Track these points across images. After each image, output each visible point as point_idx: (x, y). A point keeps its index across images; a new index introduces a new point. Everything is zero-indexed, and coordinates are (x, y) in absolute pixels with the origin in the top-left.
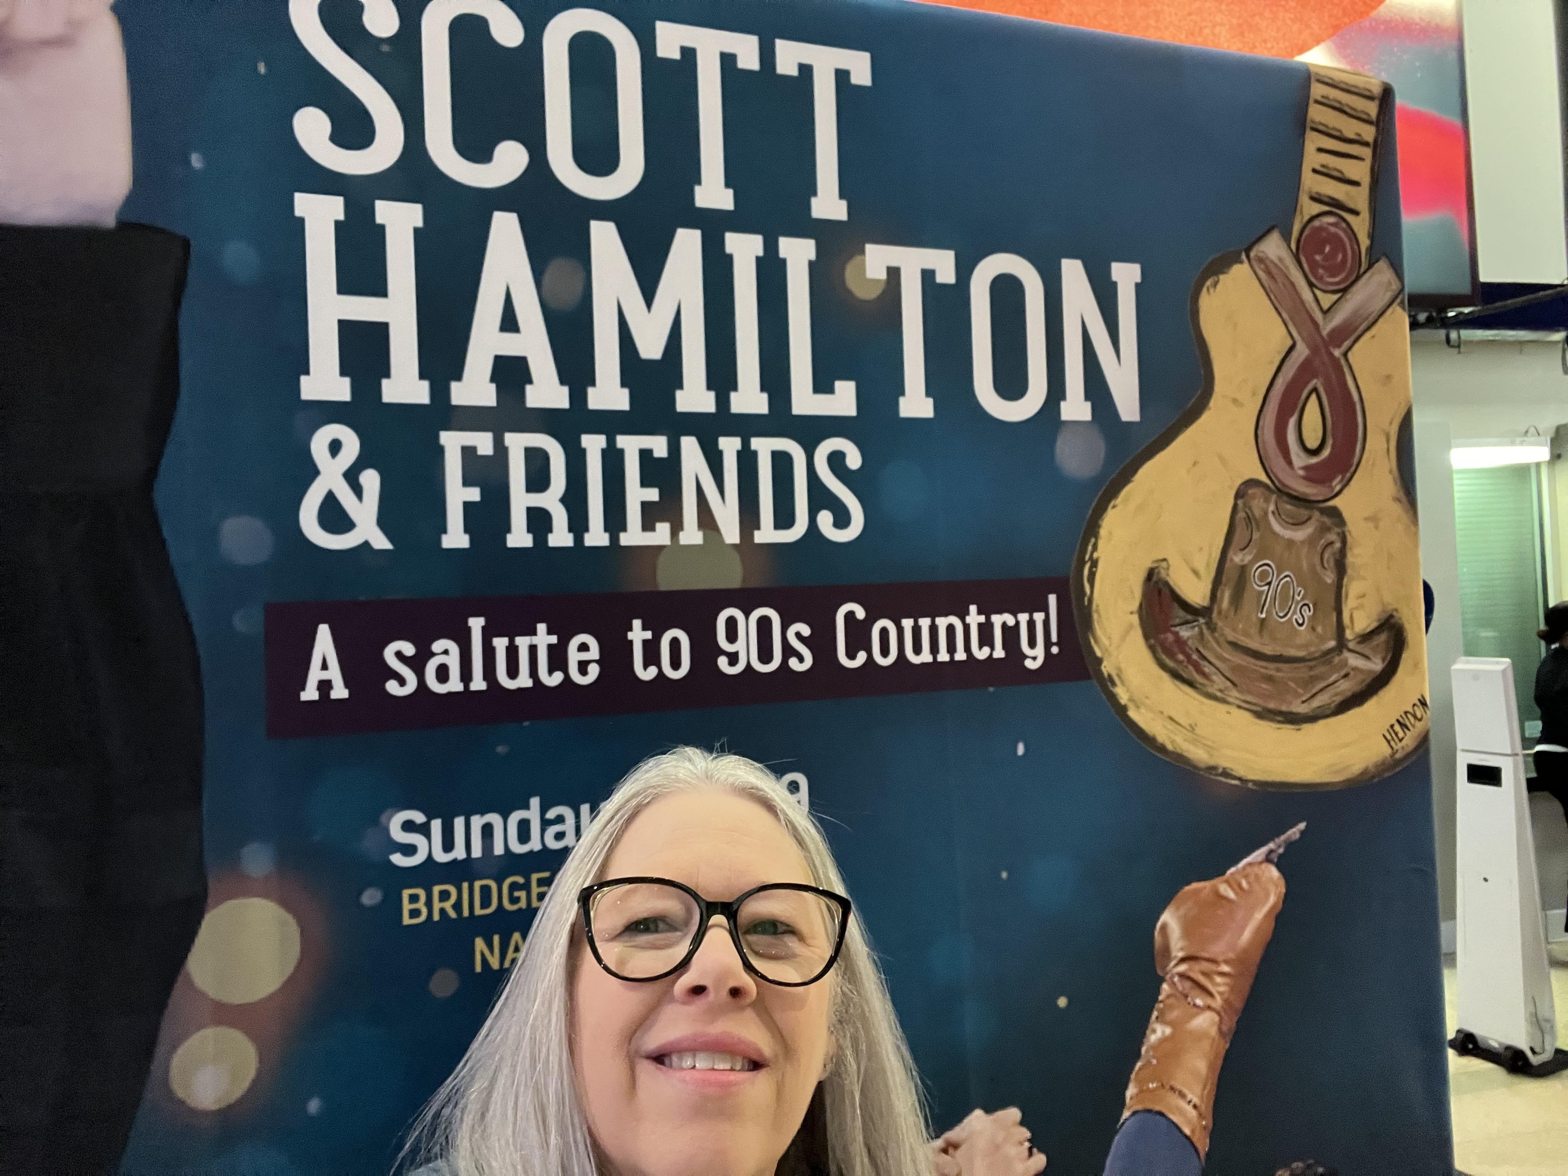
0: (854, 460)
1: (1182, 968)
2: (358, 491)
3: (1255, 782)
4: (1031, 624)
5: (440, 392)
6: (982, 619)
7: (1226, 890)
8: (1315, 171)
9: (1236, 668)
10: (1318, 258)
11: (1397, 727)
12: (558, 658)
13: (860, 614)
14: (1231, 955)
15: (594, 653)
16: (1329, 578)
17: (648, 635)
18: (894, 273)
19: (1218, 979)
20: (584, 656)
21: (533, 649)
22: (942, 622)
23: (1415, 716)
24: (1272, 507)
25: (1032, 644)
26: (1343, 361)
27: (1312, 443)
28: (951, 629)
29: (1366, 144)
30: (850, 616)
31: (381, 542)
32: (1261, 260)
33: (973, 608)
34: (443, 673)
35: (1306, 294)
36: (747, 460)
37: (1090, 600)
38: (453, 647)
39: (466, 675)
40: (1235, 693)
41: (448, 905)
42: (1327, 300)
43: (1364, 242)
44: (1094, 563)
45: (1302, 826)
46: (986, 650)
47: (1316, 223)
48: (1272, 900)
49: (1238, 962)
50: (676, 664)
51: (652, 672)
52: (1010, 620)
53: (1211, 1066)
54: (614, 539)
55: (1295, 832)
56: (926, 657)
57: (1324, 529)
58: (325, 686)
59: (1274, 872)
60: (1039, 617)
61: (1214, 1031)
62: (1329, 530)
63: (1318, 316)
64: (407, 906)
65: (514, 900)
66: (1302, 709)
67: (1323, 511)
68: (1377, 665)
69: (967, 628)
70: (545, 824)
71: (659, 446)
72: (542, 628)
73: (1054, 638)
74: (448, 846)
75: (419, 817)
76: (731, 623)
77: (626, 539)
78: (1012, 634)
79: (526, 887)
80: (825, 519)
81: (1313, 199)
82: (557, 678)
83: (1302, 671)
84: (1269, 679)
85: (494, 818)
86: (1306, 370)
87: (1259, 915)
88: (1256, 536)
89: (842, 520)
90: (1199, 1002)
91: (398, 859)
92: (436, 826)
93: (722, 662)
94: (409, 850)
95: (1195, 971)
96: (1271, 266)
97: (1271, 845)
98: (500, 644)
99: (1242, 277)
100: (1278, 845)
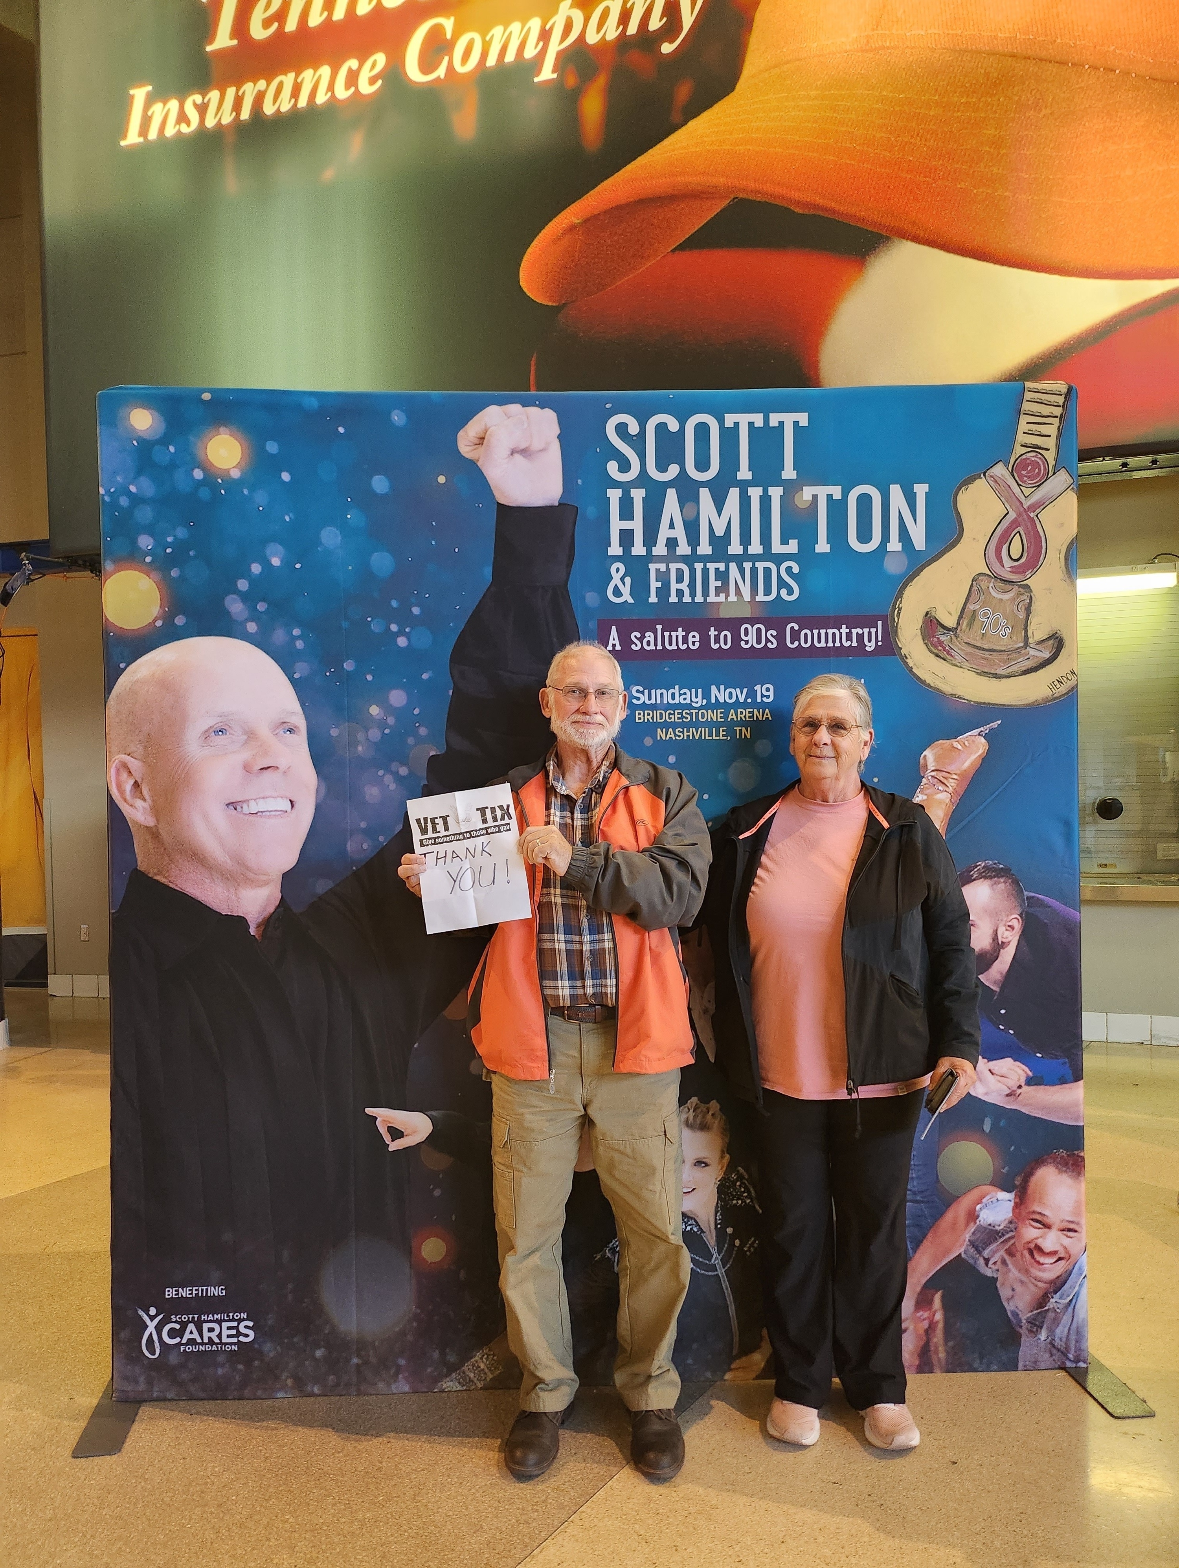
0: (796, 569)
1: (933, 774)
2: (624, 584)
3: (975, 702)
4: (870, 633)
5: (649, 551)
6: (848, 630)
7: (956, 744)
8: (1024, 433)
9: (967, 654)
10: (1024, 472)
11: (1056, 683)
12: (685, 640)
13: (796, 627)
14: (958, 772)
15: (697, 638)
16: (1022, 615)
17: (716, 633)
18: (815, 497)
19: (951, 780)
20: (694, 639)
21: (677, 636)
22: (830, 631)
23: (1068, 679)
24: (992, 585)
25: (870, 641)
26: (1036, 518)
27: (1015, 555)
28: (834, 634)
29: (1056, 417)
30: (792, 628)
31: (631, 600)
32: (991, 476)
33: (844, 626)
34: (648, 643)
35: (1016, 489)
36: (754, 570)
37: (897, 624)
38: (652, 635)
39: (656, 644)
40: (967, 664)
41: (649, 717)
42: (1027, 492)
43: (1052, 463)
44: (900, 609)
45: (999, 722)
46: (849, 643)
47: (1024, 457)
48: (981, 752)
49: (962, 775)
50: (726, 644)
51: (717, 646)
52: (860, 631)
53: (946, 815)
54: (705, 599)
55: (995, 725)
56: (823, 644)
57: (1019, 594)
58: (614, 646)
59: (983, 740)
60: (873, 630)
61: (948, 801)
62: (1023, 594)
63: (1022, 499)
64: (637, 716)
65: (670, 718)
66: (1003, 672)
67: (1019, 586)
68: (1047, 655)
69: (841, 634)
70: (680, 695)
71: (722, 566)
72: (680, 629)
73: (880, 639)
74: (650, 699)
75: (641, 689)
76: (746, 629)
77: (709, 599)
78: (860, 637)
79: (674, 714)
80: (784, 592)
81: (1022, 446)
82: (685, 646)
83: (1004, 656)
84: (986, 659)
85: (664, 691)
86: (1015, 524)
87: (974, 757)
88: (982, 597)
89: (790, 592)
90: (940, 788)
92: (646, 691)
93: (743, 643)
94: (638, 699)
95: (940, 776)
96: (997, 479)
97: (982, 729)
98: (667, 634)
99: (981, 484)
100: (985, 729)
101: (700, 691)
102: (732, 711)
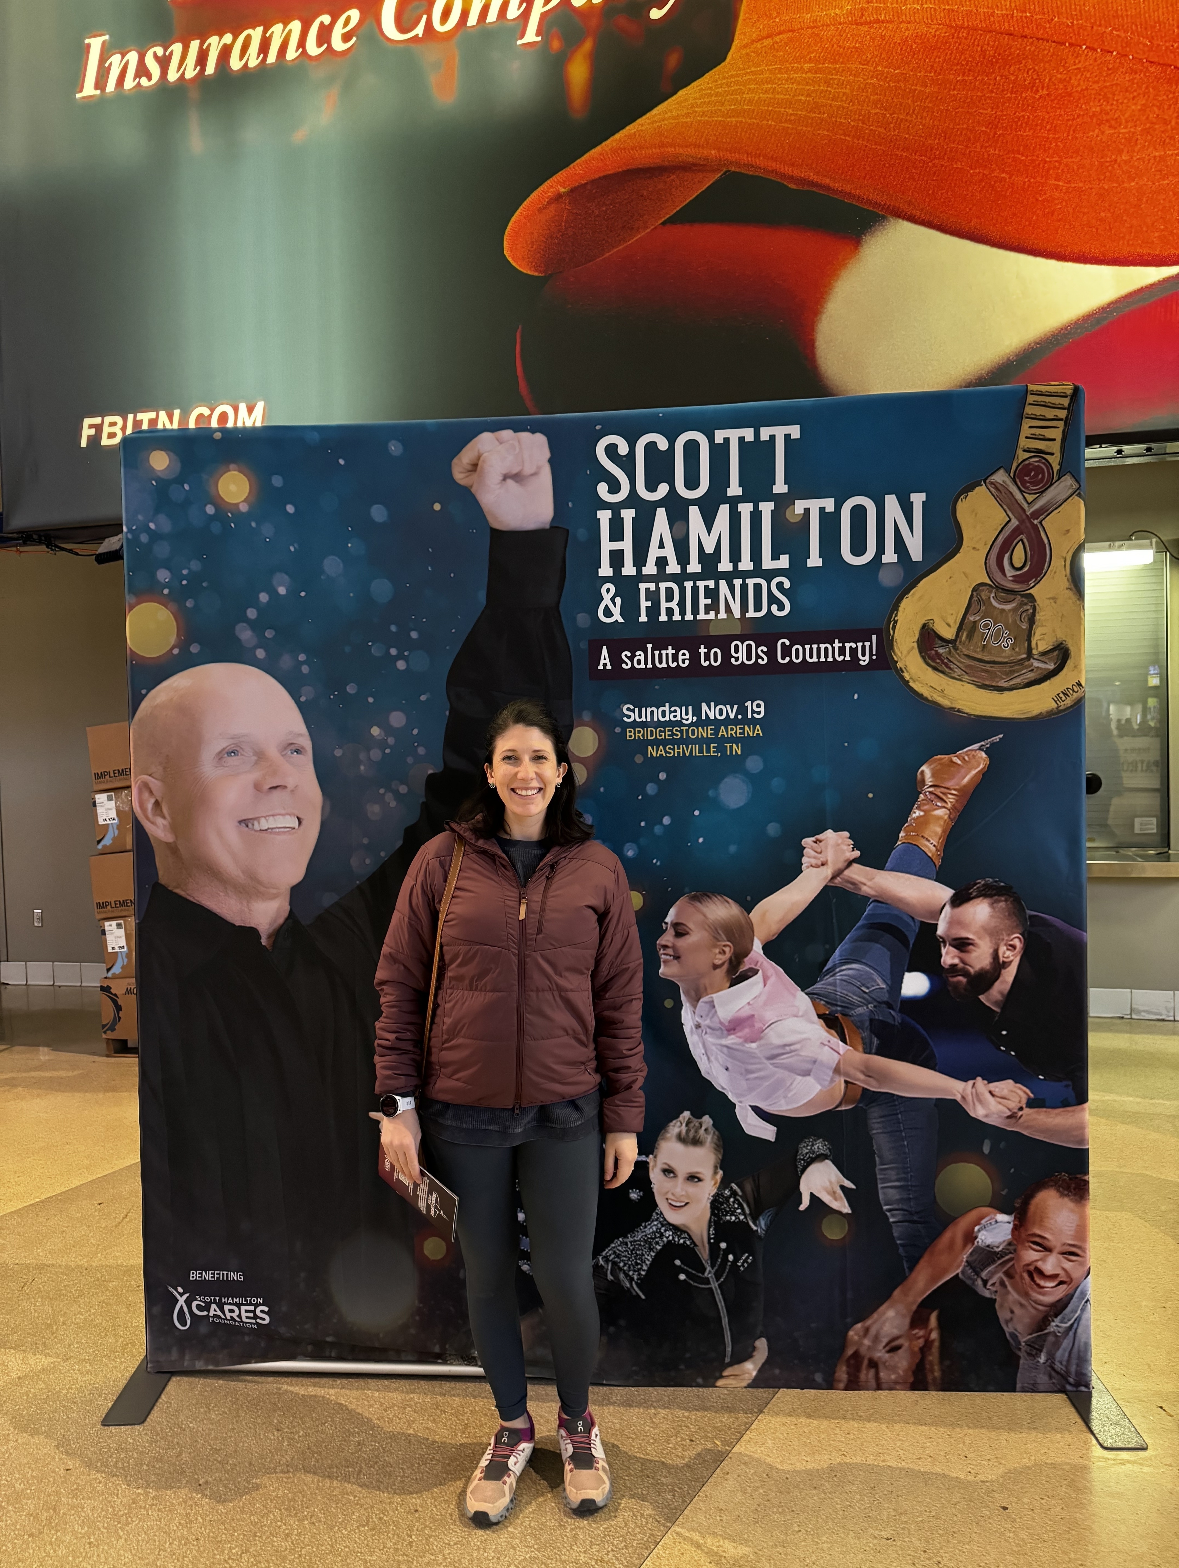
0: (787, 584)
1: (931, 789)
2: (614, 604)
3: (975, 716)
4: (864, 647)
5: (639, 571)
6: (841, 645)
7: (955, 759)
8: (1027, 437)
9: (967, 666)
10: (1027, 478)
11: (1061, 695)
12: (675, 658)
13: (787, 643)
14: (957, 787)
15: (687, 656)
16: (1025, 626)
17: (706, 650)
18: (807, 511)
19: (950, 796)
20: (684, 657)
21: (667, 655)
22: (822, 646)
23: (1073, 691)
24: (993, 595)
25: (863, 655)
26: (1039, 526)
27: (1018, 564)
28: (826, 649)
29: (1061, 420)
30: (783, 644)
31: (621, 620)
32: (992, 483)
33: (837, 641)
34: (639, 662)
35: (1018, 496)
36: (744, 587)
37: (893, 637)
38: (642, 654)
39: (646, 663)
40: (966, 677)
41: (640, 735)
42: (1030, 498)
43: (1056, 467)
44: (896, 622)
45: (1001, 736)
46: (842, 658)
47: (1027, 462)
48: (981, 766)
49: (962, 790)
50: (716, 661)
51: (707, 663)
52: (854, 645)
53: (944, 831)
54: (695, 617)
55: (996, 739)
56: (815, 659)
57: (1022, 604)
58: (605, 665)
59: (984, 755)
60: (867, 644)
61: (946, 817)
62: (1026, 604)
63: (1025, 506)
64: (628, 734)
65: (661, 736)
66: (1005, 685)
67: (1022, 596)
68: (1051, 666)
69: (833, 648)
70: (670, 712)
71: (711, 584)
72: (670, 648)
73: (874, 653)
74: (640, 717)
75: (632, 707)
76: (736, 646)
77: (699, 617)
78: (853, 651)
79: (664, 732)
80: (774, 608)
81: (1025, 451)
82: (675, 664)
83: (1007, 669)
84: (987, 671)
85: (654, 709)
86: (1016, 532)
87: (974, 772)
88: (983, 608)
89: (781, 607)
90: (939, 804)
91: (625, 719)
92: (637, 709)
93: (733, 660)
94: (629, 717)
95: (938, 791)
96: (998, 486)
97: (983, 743)
98: (657, 653)
99: (981, 493)
100: (987, 743)
101: (690, 708)
102: (723, 728)
